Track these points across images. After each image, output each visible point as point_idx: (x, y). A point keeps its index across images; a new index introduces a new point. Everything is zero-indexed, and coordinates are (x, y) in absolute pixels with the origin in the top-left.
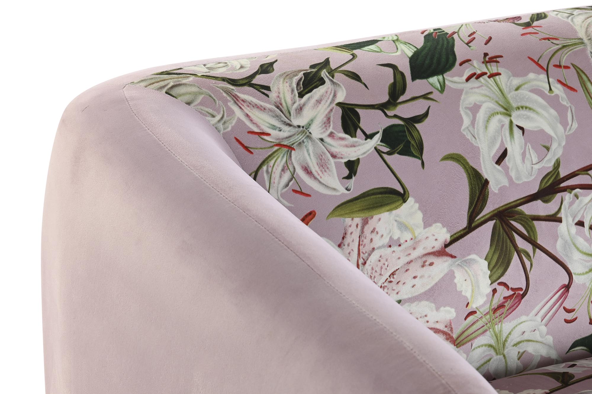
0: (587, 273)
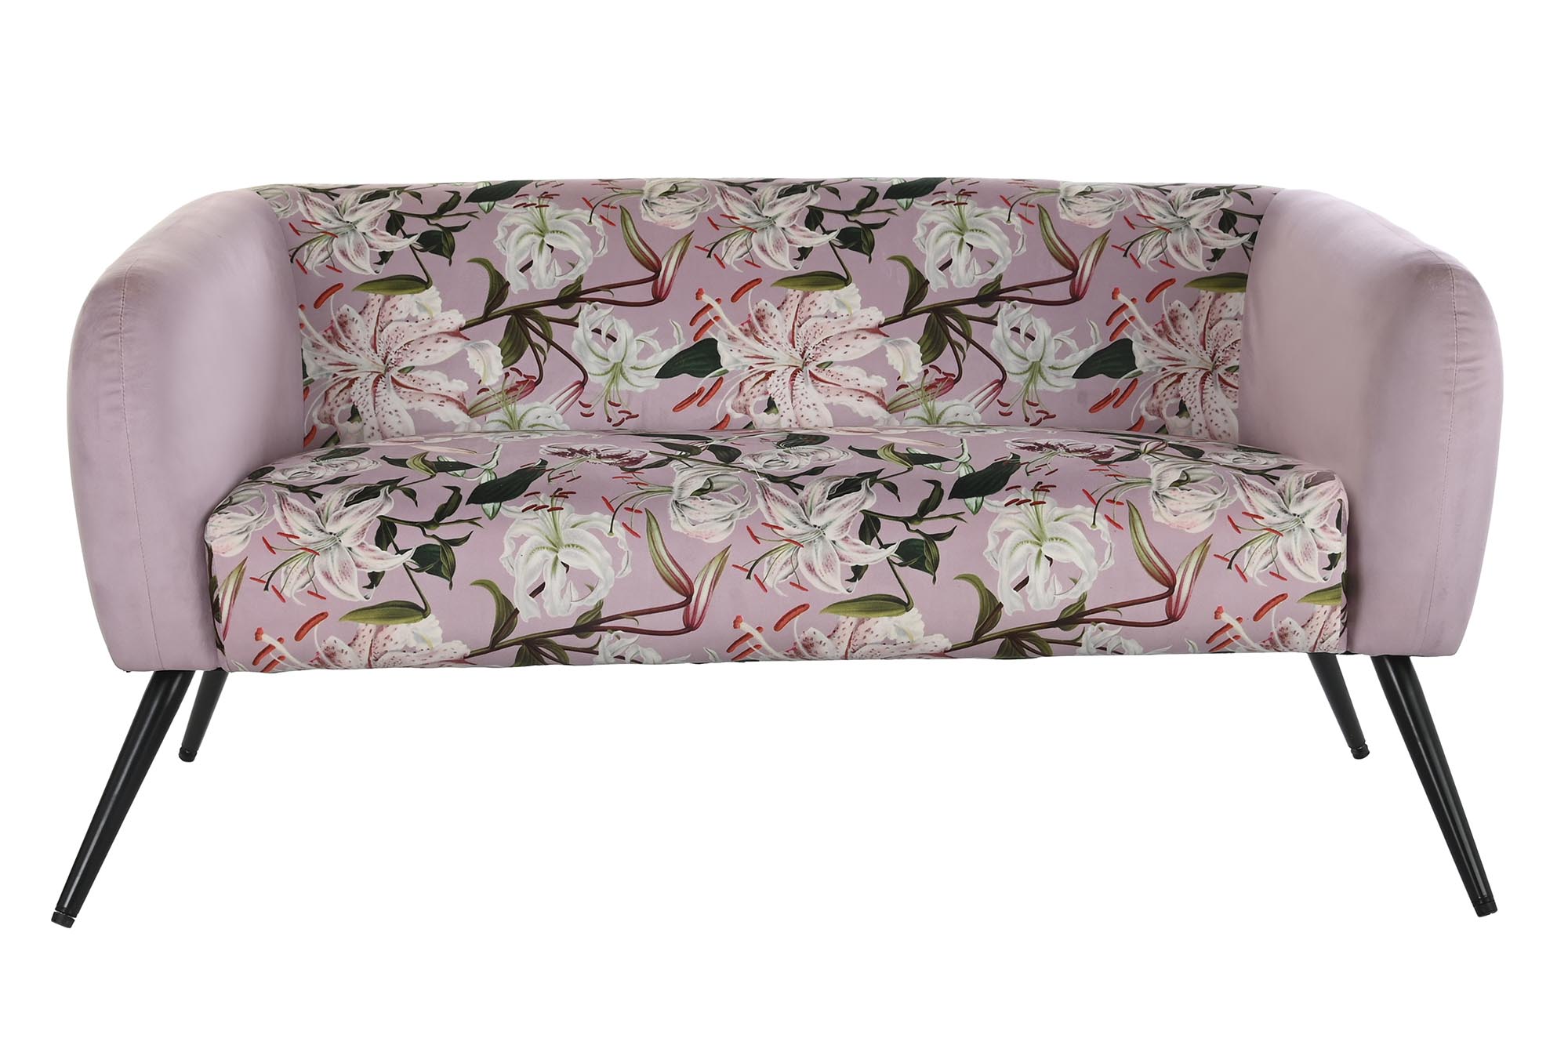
0: (602, 375)
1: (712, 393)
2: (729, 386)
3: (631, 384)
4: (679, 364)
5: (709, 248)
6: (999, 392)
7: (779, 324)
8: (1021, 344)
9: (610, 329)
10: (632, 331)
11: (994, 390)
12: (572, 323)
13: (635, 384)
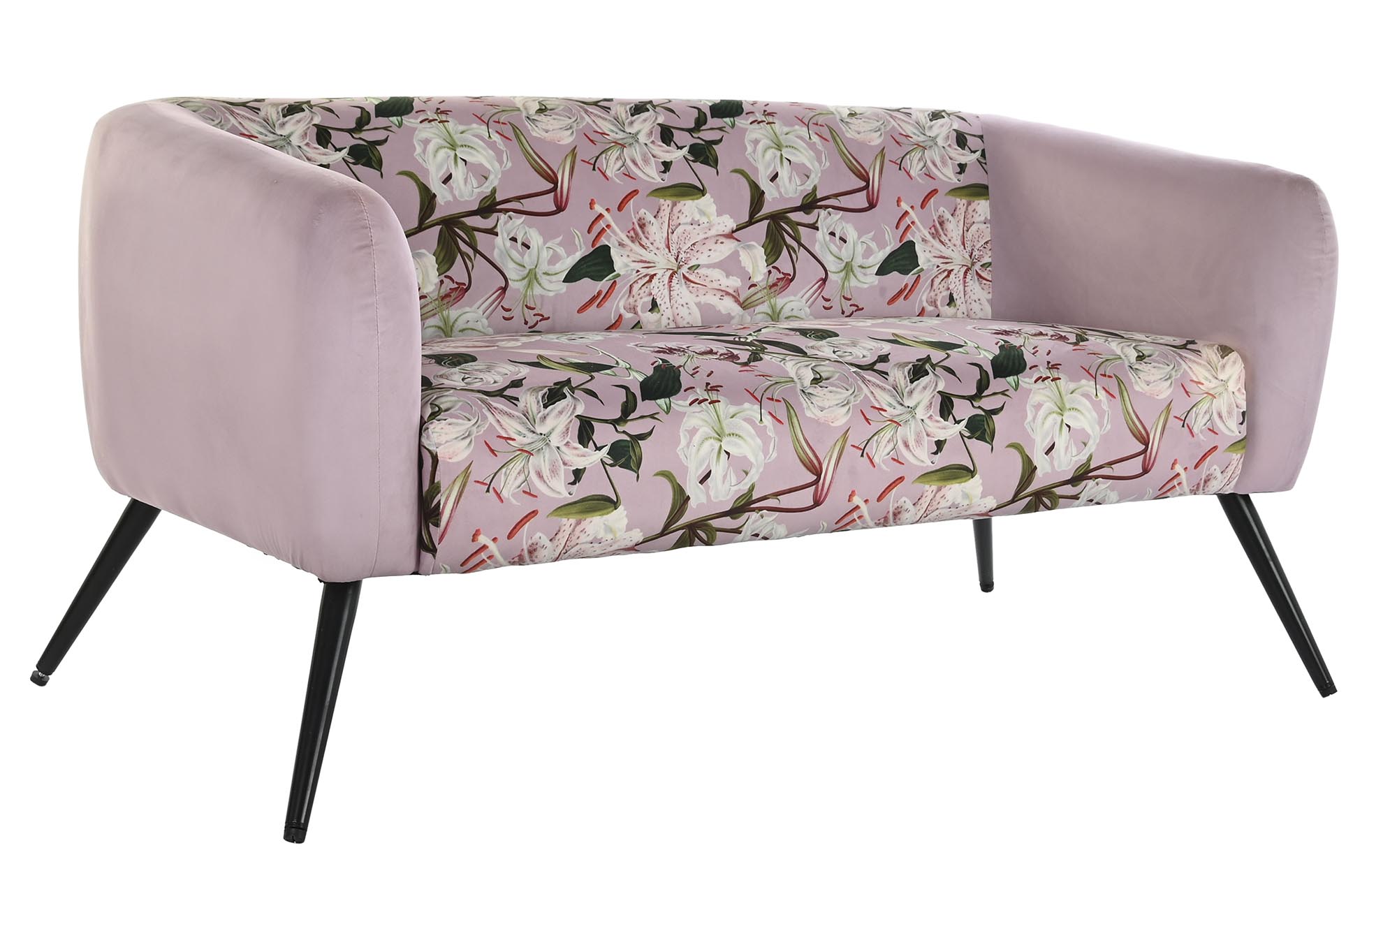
0: (520, 280)
1: (608, 295)
2: (621, 288)
3: (544, 289)
4: (582, 269)
5: (593, 162)
6: (823, 289)
7: (657, 231)
8: (837, 246)
9: (525, 237)
10: (542, 240)
11: (819, 287)
12: (492, 232)
13: (548, 288)
